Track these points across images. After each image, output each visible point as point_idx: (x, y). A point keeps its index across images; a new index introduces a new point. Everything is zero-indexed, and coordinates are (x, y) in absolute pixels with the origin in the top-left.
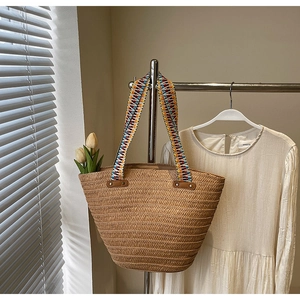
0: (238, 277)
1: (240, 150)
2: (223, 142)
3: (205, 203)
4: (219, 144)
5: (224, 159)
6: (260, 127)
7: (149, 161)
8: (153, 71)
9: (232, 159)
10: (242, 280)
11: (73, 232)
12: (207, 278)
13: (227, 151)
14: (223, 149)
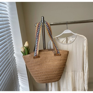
0: (73, 79)
1: (71, 42)
2: (65, 40)
3: (64, 59)
4: (64, 41)
5: (66, 45)
6: (76, 34)
7: (44, 49)
8: (42, 20)
9: (69, 45)
10: (75, 80)
11: (22, 75)
12: (65, 81)
13: (67, 42)
14: (66, 42)
